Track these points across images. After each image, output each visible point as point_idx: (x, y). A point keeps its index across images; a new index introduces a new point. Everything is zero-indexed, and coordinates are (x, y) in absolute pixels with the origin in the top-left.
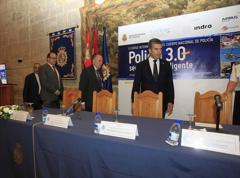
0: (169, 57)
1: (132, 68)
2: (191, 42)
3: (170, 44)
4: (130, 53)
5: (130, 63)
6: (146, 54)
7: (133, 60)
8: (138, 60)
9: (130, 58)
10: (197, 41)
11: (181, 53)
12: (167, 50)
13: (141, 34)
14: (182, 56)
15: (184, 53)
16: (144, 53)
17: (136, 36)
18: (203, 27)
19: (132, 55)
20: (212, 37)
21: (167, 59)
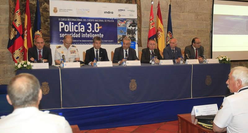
0: (89, 29)
1: (62, 35)
2: (102, 21)
3: (90, 20)
4: (60, 23)
5: (60, 30)
6: (73, 26)
7: (63, 29)
8: (67, 29)
9: (61, 27)
10: (106, 21)
11: (96, 27)
12: (88, 24)
13: (70, 10)
14: (97, 29)
15: (98, 28)
16: (72, 25)
17: (65, 10)
18: (109, 13)
19: (62, 25)
20: (114, 19)
21: (88, 31)
